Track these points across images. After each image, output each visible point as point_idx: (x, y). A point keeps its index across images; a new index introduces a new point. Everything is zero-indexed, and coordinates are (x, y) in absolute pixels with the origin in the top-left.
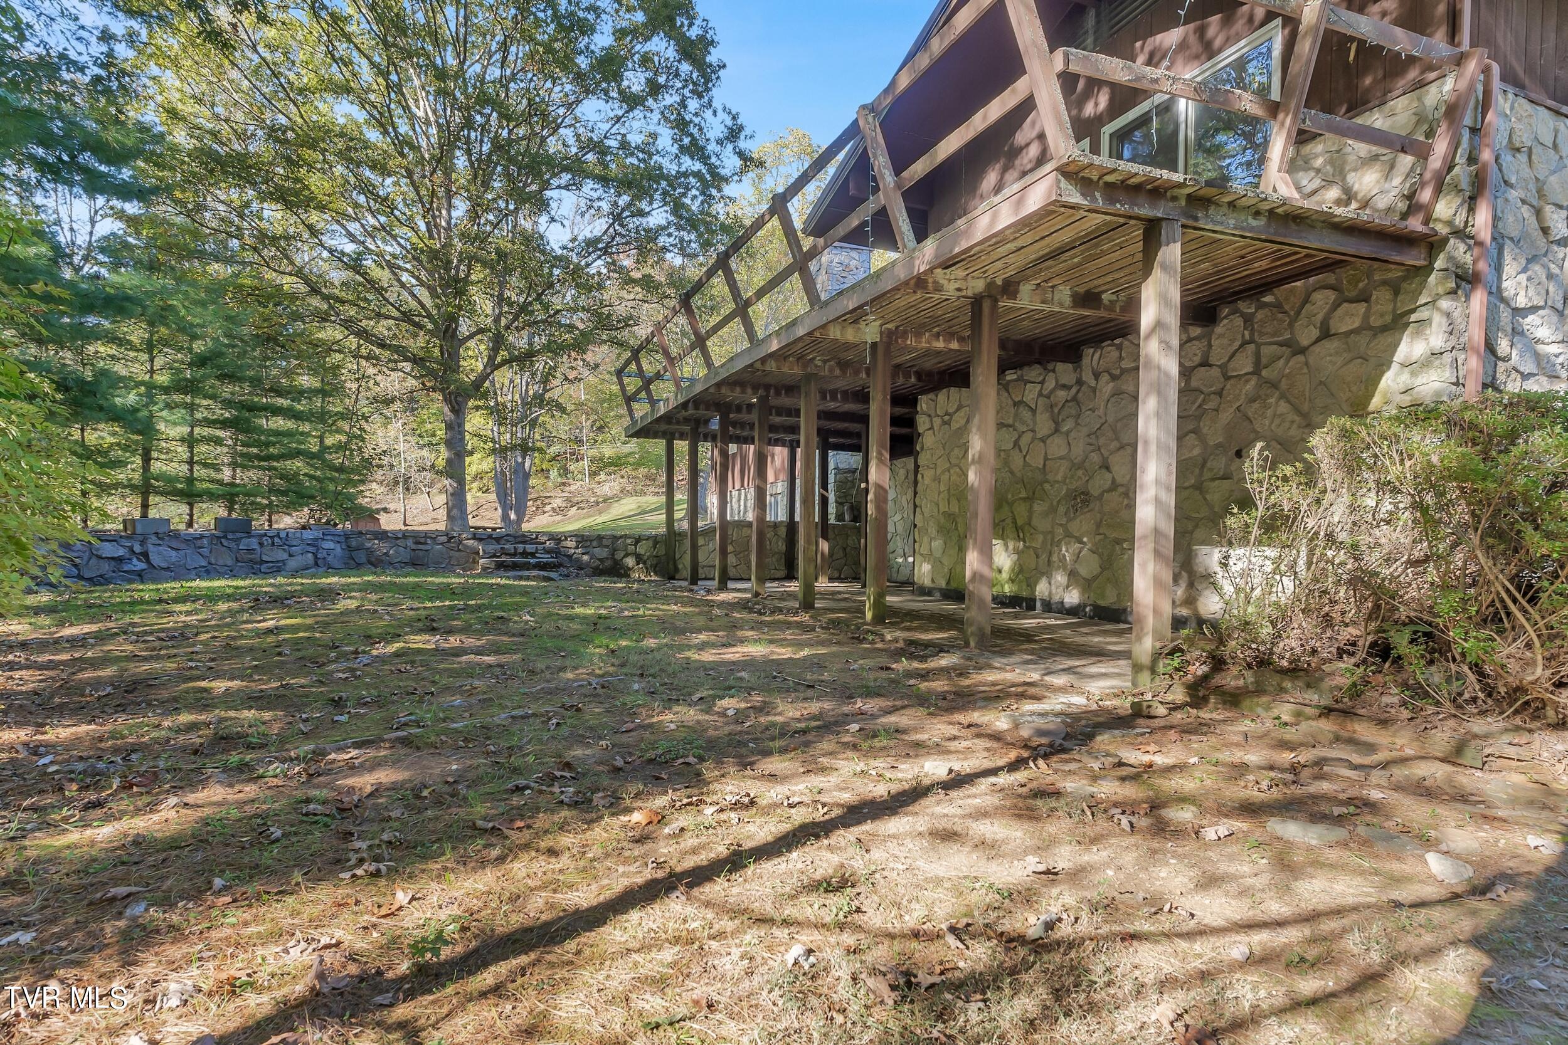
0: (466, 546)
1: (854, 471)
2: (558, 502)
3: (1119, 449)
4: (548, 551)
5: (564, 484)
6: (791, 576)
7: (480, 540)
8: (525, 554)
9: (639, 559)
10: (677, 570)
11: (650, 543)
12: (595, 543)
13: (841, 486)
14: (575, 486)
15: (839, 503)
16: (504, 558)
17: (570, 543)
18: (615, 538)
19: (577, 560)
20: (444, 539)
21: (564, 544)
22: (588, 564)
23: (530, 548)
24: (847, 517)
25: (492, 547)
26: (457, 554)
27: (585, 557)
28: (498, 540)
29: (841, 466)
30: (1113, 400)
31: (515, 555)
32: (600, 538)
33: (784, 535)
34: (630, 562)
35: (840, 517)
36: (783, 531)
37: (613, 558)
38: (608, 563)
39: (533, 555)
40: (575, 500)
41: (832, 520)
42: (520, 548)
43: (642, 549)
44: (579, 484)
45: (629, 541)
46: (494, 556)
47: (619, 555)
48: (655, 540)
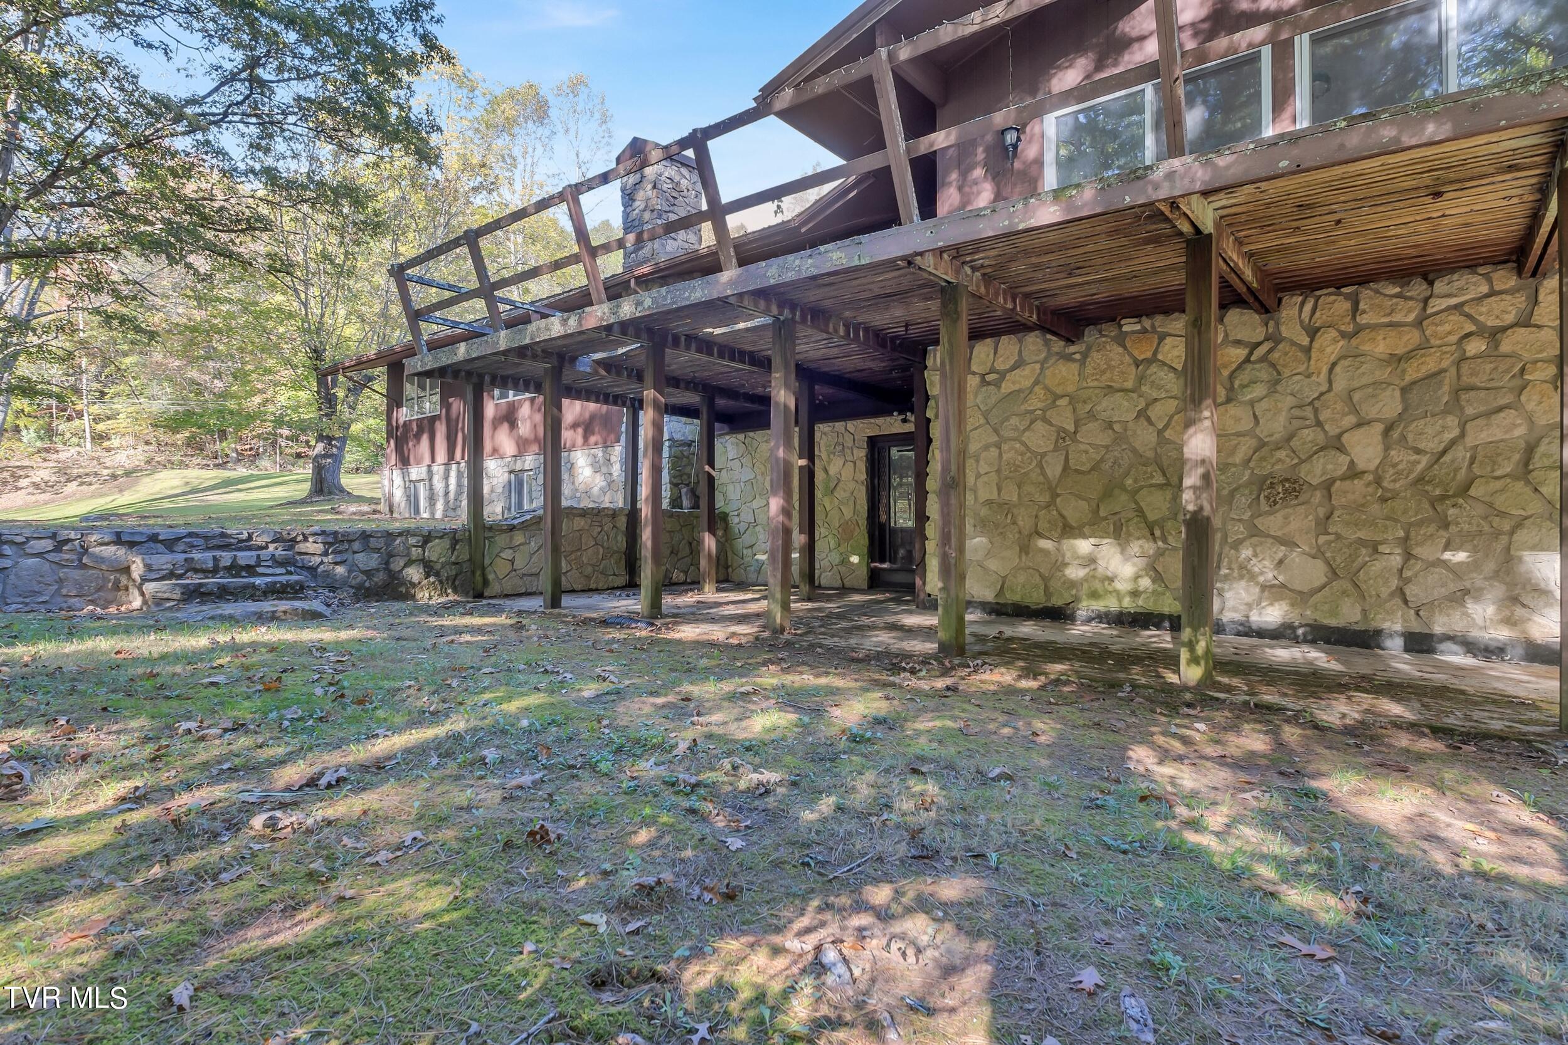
0: (101, 559)
1: (689, 444)
2: (43, 474)
3: (1359, 425)
4: (276, 562)
5: (47, 450)
6: (632, 585)
7: (131, 545)
8: (234, 569)
9: (429, 568)
10: (486, 583)
11: (446, 543)
12: (356, 546)
13: (676, 460)
14: (66, 454)
15: (674, 485)
16: (194, 580)
17: (313, 547)
18: (390, 536)
19: (327, 574)
20: (47, 544)
21: (302, 547)
22: (345, 582)
23: (245, 558)
24: (686, 502)
25: (164, 560)
26: (76, 574)
27: (340, 570)
28: (170, 544)
29: (677, 437)
30: (1346, 363)
31: (215, 571)
32: (365, 536)
33: (624, 528)
34: (414, 573)
35: (676, 502)
36: (622, 522)
37: (387, 569)
38: (379, 578)
39: (250, 570)
40: (75, 472)
41: (665, 504)
42: (226, 558)
43: (436, 551)
44: (73, 450)
45: (412, 541)
46: (171, 575)
47: (397, 564)
48: (454, 538)
